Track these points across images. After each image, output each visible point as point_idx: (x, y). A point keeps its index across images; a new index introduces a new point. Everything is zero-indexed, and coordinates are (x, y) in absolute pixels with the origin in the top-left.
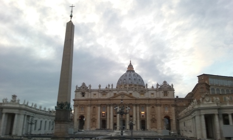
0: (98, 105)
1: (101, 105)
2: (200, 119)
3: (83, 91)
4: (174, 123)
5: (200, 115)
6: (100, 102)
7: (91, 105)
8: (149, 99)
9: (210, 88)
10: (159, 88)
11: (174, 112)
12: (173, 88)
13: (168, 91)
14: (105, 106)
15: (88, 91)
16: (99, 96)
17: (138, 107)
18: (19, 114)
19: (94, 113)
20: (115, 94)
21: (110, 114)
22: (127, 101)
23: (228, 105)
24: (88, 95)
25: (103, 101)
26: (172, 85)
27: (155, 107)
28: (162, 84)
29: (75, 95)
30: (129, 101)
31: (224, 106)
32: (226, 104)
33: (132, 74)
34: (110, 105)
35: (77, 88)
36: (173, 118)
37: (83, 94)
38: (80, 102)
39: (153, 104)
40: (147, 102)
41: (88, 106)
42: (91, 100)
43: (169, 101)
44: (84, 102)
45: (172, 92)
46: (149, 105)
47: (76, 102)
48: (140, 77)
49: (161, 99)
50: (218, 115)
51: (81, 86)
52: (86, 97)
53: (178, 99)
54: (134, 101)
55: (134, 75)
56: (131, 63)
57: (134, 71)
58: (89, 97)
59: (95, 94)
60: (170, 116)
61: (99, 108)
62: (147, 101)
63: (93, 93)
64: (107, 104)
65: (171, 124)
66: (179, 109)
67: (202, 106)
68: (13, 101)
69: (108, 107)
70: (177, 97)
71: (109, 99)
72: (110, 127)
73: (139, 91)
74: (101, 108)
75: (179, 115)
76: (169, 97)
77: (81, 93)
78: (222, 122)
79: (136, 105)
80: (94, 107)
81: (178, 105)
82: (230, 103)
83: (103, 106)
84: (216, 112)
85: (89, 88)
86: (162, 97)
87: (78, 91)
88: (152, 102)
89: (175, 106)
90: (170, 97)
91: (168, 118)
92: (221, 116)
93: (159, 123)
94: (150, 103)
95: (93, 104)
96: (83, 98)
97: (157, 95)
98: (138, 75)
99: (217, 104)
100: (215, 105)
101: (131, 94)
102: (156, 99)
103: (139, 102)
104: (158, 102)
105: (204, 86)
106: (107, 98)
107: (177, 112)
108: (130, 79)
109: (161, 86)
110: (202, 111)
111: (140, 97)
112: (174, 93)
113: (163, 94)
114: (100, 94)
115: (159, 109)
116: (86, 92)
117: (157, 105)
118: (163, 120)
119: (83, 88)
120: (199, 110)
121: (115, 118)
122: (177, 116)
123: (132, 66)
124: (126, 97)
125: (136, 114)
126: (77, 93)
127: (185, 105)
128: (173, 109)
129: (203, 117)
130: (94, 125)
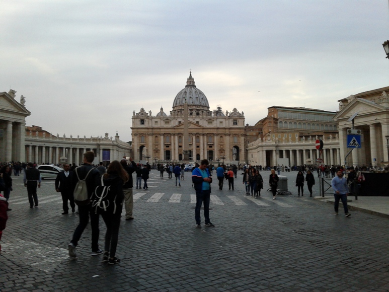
0: (160, 134)
1: (164, 135)
2: (263, 153)
3: (142, 118)
4: (242, 153)
5: (263, 151)
6: (163, 131)
7: (152, 135)
8: (218, 128)
9: (278, 122)
10: (229, 116)
11: (243, 142)
12: (243, 116)
13: (238, 120)
14: (169, 135)
15: (148, 117)
16: (161, 124)
17: (205, 137)
18: (113, 150)
19: (156, 144)
20: (180, 122)
21: (174, 144)
22: (193, 130)
23: (284, 143)
24: (149, 123)
25: (166, 130)
26: (243, 113)
27: (224, 137)
28: (232, 112)
29: (133, 122)
30: (196, 130)
31: (280, 144)
32: (282, 142)
33: (194, 90)
34: (174, 135)
35: (134, 114)
36: (242, 148)
37: (142, 122)
38: (139, 130)
39: (221, 134)
40: (215, 132)
41: (149, 135)
42: (152, 129)
43: (239, 130)
44: (144, 130)
45: (242, 120)
46: (217, 135)
47: (135, 130)
48: (203, 95)
49: (230, 129)
50: (276, 151)
51: (140, 113)
52: (146, 125)
53: (248, 128)
54: (201, 130)
55: (196, 92)
56: (191, 75)
57: (195, 86)
58: (150, 125)
59: (157, 122)
60: (239, 146)
61: (162, 137)
62: (216, 130)
63: (154, 120)
64: (171, 133)
65: (240, 154)
66: (248, 138)
67: (264, 144)
68: (116, 141)
69: (172, 137)
70: (247, 125)
71: (174, 128)
72: (175, 158)
73: (207, 119)
74: (164, 138)
75: (249, 145)
76: (239, 125)
77: (139, 120)
78: (278, 156)
79: (203, 135)
80: (156, 137)
81: (248, 134)
82: (285, 142)
83: (166, 135)
84: (274, 148)
85: (149, 115)
86: (231, 126)
87: (137, 118)
88: (220, 131)
89: (245, 135)
90: (240, 127)
91: (237, 147)
92: (278, 152)
93: (227, 154)
94: (218, 133)
95: (155, 133)
96: (142, 126)
97: (226, 123)
98: (201, 93)
99: (276, 142)
100: (274, 143)
101: (198, 122)
102: (225, 128)
103: (206, 132)
104: (227, 132)
105: (272, 120)
106: (170, 126)
107: (246, 142)
108: (191, 97)
109: (231, 114)
110: (264, 147)
111: (207, 126)
112: (244, 122)
113: (233, 123)
114: (162, 121)
115: (227, 140)
116: (145, 119)
117: (225, 135)
118: (232, 150)
119: (142, 114)
120: (262, 146)
121: (180, 148)
122: (246, 146)
123: (193, 80)
124: (192, 126)
125: (204, 144)
126: (136, 120)
127: (254, 134)
128: (242, 138)
129: (265, 152)
130: (157, 155)
